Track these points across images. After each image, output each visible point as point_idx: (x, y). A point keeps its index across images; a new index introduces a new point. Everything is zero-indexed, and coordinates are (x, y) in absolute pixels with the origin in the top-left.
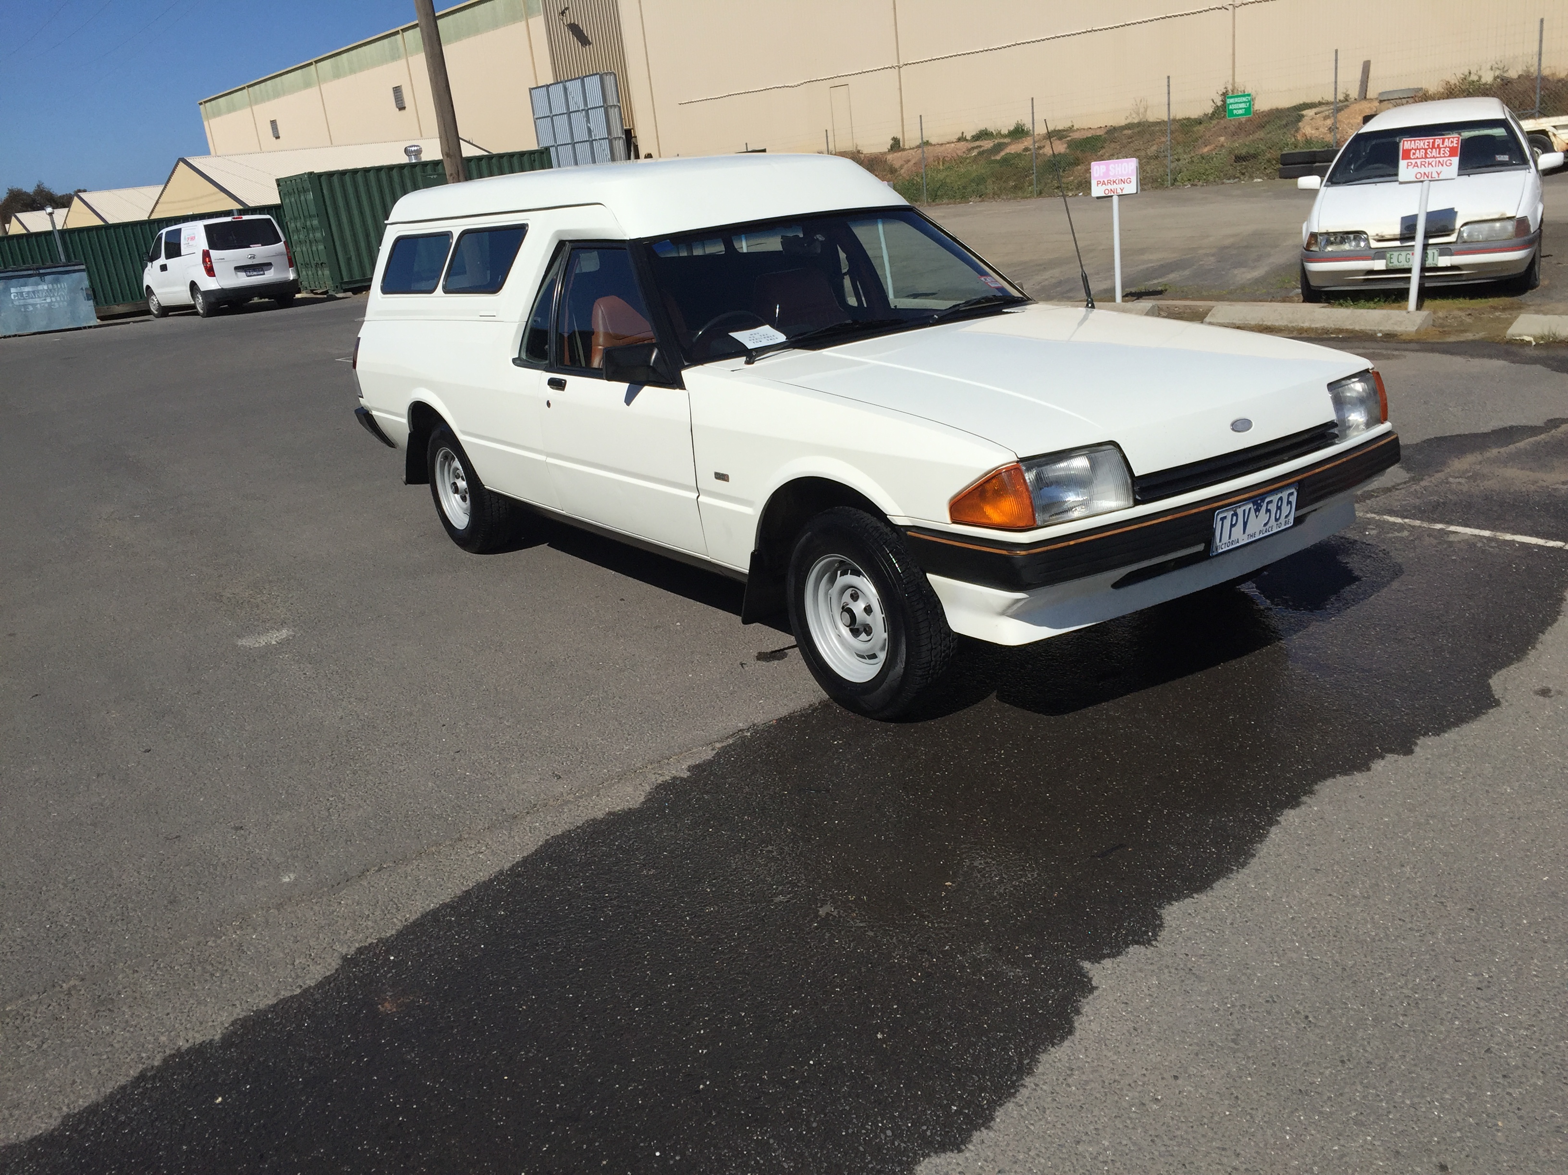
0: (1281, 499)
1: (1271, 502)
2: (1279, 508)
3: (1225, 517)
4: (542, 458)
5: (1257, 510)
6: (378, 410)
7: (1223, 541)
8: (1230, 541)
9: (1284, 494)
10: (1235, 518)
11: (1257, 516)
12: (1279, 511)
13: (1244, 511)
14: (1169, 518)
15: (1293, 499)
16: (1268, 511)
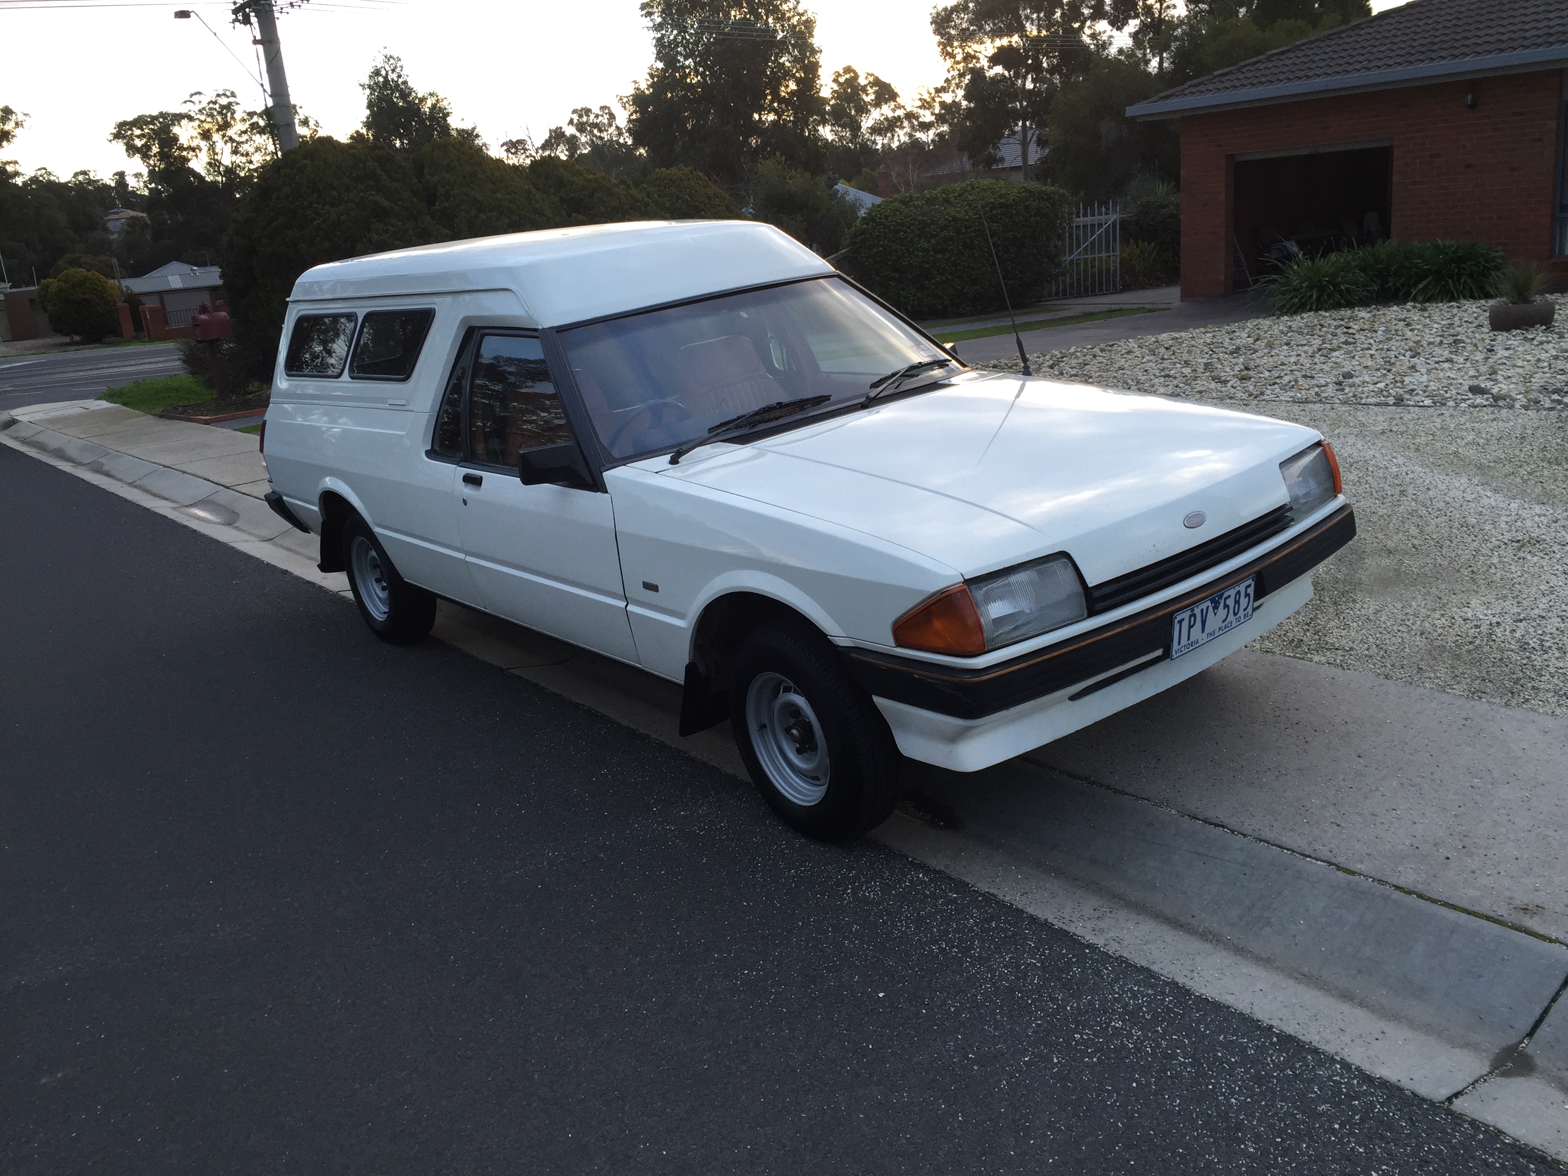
0: (1239, 593)
1: (1229, 597)
2: (1237, 602)
3: (1183, 619)
4: (461, 556)
5: (1216, 608)
6: (288, 496)
7: (1182, 644)
8: (1190, 642)
9: (1242, 588)
10: (1193, 619)
11: (1215, 614)
12: (1237, 605)
13: (1202, 610)
14: (1126, 627)
15: (1251, 591)
16: (1226, 606)
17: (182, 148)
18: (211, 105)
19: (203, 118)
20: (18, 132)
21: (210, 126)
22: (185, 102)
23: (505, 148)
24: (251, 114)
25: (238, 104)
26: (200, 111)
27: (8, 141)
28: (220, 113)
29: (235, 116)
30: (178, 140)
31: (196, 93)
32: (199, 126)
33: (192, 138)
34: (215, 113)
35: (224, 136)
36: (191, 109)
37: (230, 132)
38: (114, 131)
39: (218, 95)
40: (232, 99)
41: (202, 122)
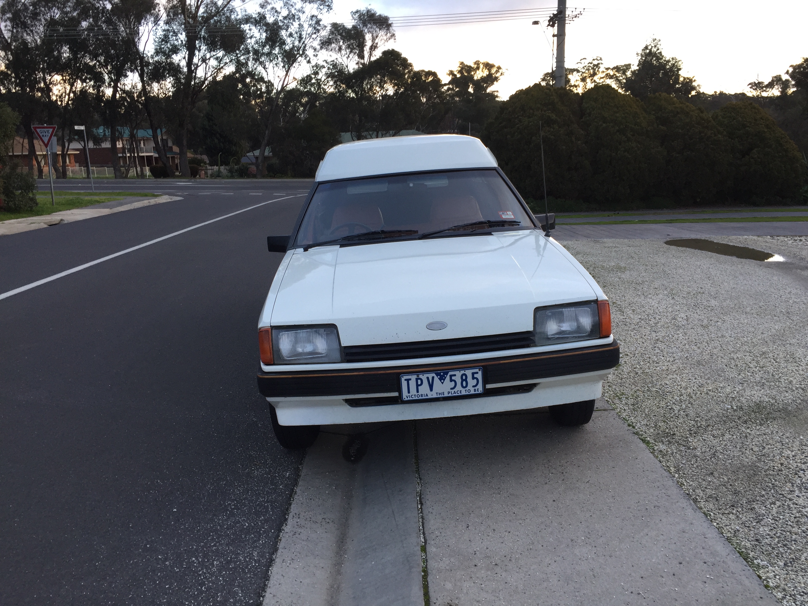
0: (465, 375)
1: (455, 375)
2: (464, 380)
3: (410, 379)
5: (441, 379)
7: (412, 393)
8: (419, 394)
10: (419, 381)
11: (442, 383)
13: (428, 378)
14: (360, 373)
15: (479, 376)
16: (453, 380)
17: (571, 86)
18: (590, 65)
19: (584, 71)
20: (501, 77)
21: (587, 75)
22: (577, 63)
23: (750, 86)
24: (607, 69)
25: (602, 64)
26: (583, 67)
27: (497, 81)
28: (592, 68)
29: (599, 70)
30: (570, 82)
31: (584, 59)
32: (581, 75)
33: (577, 80)
34: (590, 68)
35: (592, 80)
36: (580, 67)
37: (596, 78)
38: (542, 77)
39: (594, 60)
40: (600, 62)
41: (583, 73)
